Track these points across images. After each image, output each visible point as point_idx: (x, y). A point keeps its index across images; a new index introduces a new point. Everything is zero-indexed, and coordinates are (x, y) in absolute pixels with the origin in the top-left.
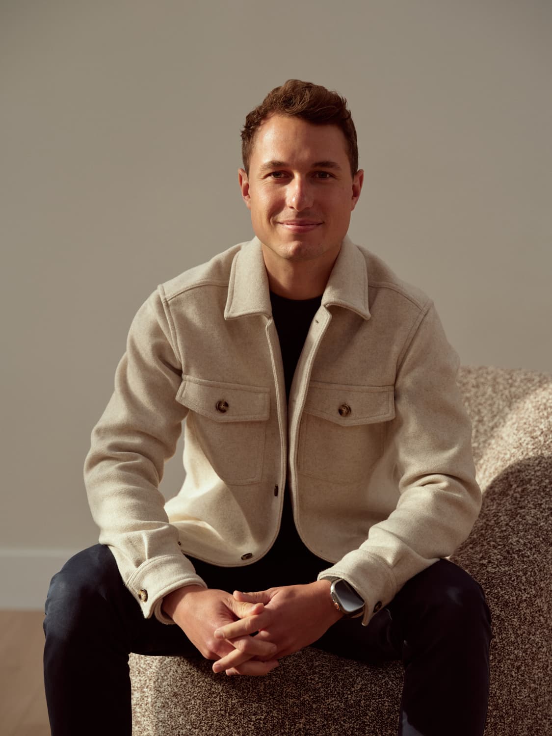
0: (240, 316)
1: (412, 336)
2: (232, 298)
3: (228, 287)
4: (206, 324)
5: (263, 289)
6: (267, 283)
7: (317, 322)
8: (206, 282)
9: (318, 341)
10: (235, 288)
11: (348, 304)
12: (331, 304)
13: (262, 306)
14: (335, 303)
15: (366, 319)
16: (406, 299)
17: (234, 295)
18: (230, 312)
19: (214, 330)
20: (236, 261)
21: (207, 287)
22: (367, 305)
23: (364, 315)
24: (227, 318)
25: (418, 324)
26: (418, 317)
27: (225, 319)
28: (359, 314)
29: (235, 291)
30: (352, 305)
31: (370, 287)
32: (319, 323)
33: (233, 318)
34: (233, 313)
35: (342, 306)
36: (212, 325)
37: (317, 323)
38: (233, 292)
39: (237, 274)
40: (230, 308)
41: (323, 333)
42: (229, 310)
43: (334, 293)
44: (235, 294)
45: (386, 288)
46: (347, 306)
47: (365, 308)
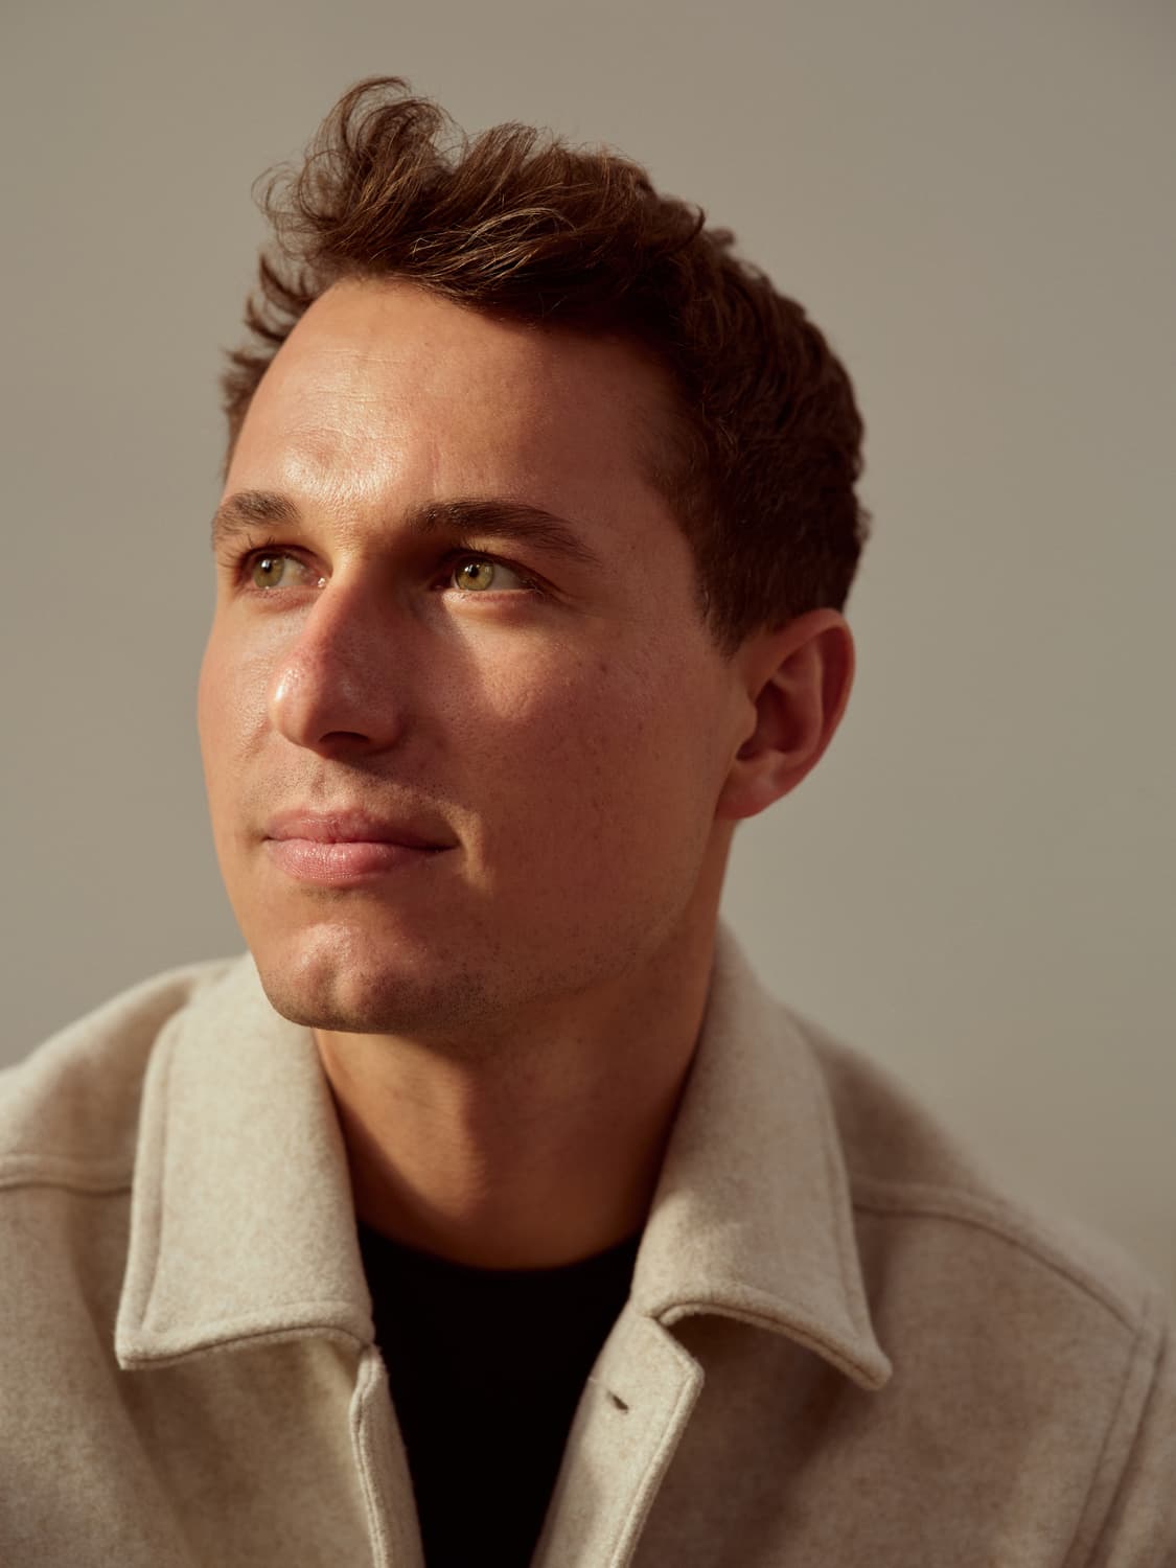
0: (204, 1347)
1: (1111, 1474)
2: (155, 1252)
3: (126, 1191)
4: (21, 1395)
5: (326, 1201)
6: (340, 1164)
7: (621, 1405)
8: (20, 1169)
9: (634, 1510)
10: (167, 1200)
11: (782, 1307)
12: (689, 1309)
13: (321, 1289)
14: (712, 1301)
15: (868, 1385)
16: (1056, 1278)
17: (165, 1236)
18: (148, 1325)
19: (71, 1428)
20: (169, 1061)
21: (23, 1195)
22: (863, 1311)
23: (858, 1367)
24: (132, 1360)
25: (1134, 1408)
26: (1127, 1374)
27: (123, 1364)
28: (837, 1361)
29: (166, 1217)
30: (798, 1315)
31: (862, 1208)
32: (632, 1412)
33: (162, 1358)
34: (161, 1328)
35: (749, 1319)
36: (55, 1402)
37: (617, 1412)
38: (156, 1219)
39: (176, 1124)
40: (145, 1303)
41: (661, 1467)
42: (141, 1317)
43: (700, 1244)
44: (169, 1229)
45: (947, 1218)
46: (775, 1320)
47: (856, 1322)
